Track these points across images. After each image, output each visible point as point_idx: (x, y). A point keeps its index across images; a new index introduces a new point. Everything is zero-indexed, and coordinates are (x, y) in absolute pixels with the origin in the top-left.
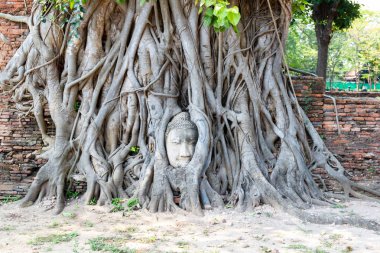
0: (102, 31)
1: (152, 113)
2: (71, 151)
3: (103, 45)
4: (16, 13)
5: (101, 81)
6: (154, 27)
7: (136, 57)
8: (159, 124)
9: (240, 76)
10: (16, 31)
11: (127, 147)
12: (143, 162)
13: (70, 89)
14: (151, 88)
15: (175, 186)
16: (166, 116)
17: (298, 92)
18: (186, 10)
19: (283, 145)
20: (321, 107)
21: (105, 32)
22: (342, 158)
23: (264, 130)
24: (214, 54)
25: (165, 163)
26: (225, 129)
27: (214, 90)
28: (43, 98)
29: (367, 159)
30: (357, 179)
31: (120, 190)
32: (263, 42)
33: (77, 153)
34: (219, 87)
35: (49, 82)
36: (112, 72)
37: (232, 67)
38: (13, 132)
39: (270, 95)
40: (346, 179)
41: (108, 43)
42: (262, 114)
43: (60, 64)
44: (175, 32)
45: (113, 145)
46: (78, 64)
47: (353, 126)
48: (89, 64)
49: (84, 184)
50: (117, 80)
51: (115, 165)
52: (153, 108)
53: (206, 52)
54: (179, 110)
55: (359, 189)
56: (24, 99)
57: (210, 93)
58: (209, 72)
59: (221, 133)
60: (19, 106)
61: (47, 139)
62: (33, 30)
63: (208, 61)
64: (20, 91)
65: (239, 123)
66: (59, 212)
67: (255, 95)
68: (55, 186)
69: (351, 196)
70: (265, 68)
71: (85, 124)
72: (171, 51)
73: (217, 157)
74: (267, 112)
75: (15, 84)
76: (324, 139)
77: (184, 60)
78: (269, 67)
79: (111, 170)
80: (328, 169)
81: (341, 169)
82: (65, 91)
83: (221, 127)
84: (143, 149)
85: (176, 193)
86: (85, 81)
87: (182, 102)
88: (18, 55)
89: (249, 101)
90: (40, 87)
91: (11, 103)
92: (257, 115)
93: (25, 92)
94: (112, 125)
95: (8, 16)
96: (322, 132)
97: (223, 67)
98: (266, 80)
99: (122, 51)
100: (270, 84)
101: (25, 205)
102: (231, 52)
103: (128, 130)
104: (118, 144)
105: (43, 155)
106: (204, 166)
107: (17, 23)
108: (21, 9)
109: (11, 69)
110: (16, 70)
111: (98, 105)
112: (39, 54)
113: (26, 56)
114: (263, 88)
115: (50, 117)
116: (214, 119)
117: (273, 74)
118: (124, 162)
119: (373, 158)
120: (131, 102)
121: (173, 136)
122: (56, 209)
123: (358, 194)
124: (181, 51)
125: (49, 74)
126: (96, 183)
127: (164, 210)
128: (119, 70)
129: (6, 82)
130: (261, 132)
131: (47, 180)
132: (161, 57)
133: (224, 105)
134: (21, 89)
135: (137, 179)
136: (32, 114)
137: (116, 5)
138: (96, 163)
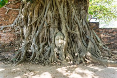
0: (38, 11)
1: (51, 32)
2: (29, 43)
5: (38, 24)
7: (47, 18)
8: (53, 35)
9: (76, 21)
10: (16, 13)
11: (45, 43)
12: (49, 46)
13: (29, 26)
14: (50, 25)
16: (55, 32)
25: (54, 46)
26: (72, 37)
31: (42, 55)
32: (82, 12)
35: (24, 26)
36: (40, 23)
37: (73, 19)
38: (15, 39)
39: (84, 27)
40: (109, 50)
41: (39, 15)
43: (27, 21)
44: (57, 10)
45: (41, 42)
46: (31, 20)
47: (109, 35)
48: (34, 20)
49: (32, 52)
51: (41, 47)
53: (66, 15)
54: (58, 31)
57: (67, 26)
58: (67, 21)
60: (16, 32)
61: (23, 41)
63: (67, 18)
64: (17, 29)
65: (76, 34)
67: (80, 26)
68: (23, 53)
71: (33, 36)
72: (56, 15)
74: (84, 32)
75: (16, 26)
77: (60, 17)
78: (84, 19)
79: (40, 49)
84: (49, 43)
86: (33, 24)
87: (60, 29)
88: (17, 19)
89: (79, 28)
90: (22, 27)
94: (40, 36)
95: (15, 9)
97: (71, 19)
98: (83, 23)
99: (43, 16)
102: (73, 14)
103: (45, 38)
105: (22, 45)
108: (18, 8)
109: (15, 23)
113: (18, 19)
115: (24, 35)
117: (85, 21)
120: (46, 30)
124: (59, 15)
125: (24, 23)
128: (42, 21)
129: (13, 26)
130: (82, 37)
131: (21, 52)
132: (53, 16)
133: (71, 30)
134: (17, 28)
135: (47, 51)
136: (19, 34)
137: (42, 4)
138: (35, 47)
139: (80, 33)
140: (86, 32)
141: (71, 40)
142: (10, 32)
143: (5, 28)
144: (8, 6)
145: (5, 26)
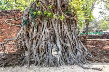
1: (48, 45)
2: (31, 54)
3: (37, 30)
4: (18, 24)
5: (37, 38)
6: (48, 26)
7: (45, 33)
8: (50, 47)
9: (68, 36)
10: (18, 28)
11: (44, 53)
12: (47, 56)
13: (30, 40)
14: (48, 39)
15: (54, 61)
16: (52, 45)
17: (81, 39)
18: (55, 22)
19: (78, 51)
20: (86, 42)
21: (38, 28)
22: (92, 53)
23: (73, 47)
24: (61, 32)
25: (52, 56)
26: (65, 48)
27: (62, 39)
28: (25, 43)
29: (97, 53)
30: (95, 58)
31: (42, 62)
32: (72, 28)
33: (32, 54)
34: (63, 39)
35: (26, 39)
36: (39, 37)
37: (66, 34)
38: (18, 50)
39: (74, 40)
40: (93, 58)
41: (38, 30)
42: (73, 44)
43: (28, 35)
44: (53, 27)
46: (32, 35)
47: (94, 46)
48: (34, 35)
49: (34, 61)
50: (41, 38)
51: (41, 56)
52: (49, 44)
53: (60, 31)
54: (54, 44)
55: (96, 60)
56: (21, 43)
57: (61, 40)
58: (61, 35)
59: (64, 49)
60: (19, 45)
61: (26, 52)
62: (22, 28)
63: (60, 33)
65: (68, 46)
66: (29, 68)
67: (71, 40)
68: (28, 62)
69: (94, 62)
70: (73, 34)
71: (34, 48)
72: (52, 31)
73: (63, 54)
74: (74, 44)
75: (18, 40)
76: (87, 49)
77: (55, 33)
78: (74, 34)
79: (40, 58)
80: (89, 56)
81: (92, 56)
82: (30, 41)
83: (64, 47)
84: (47, 53)
85: (54, 62)
86: (34, 38)
87: (55, 42)
88: (19, 33)
89: (70, 41)
90: (24, 40)
91: (18, 44)
92: (72, 44)
93: (21, 41)
94: (40, 48)
95: (16, 25)
96: (87, 47)
97: (64, 34)
98: (73, 37)
99: (41, 32)
100: (74, 37)
101: (21, 67)
102: (65, 31)
103: (43, 49)
104: (41, 52)
105: (25, 55)
106: (60, 56)
107: (18, 27)
110: (18, 37)
111: (37, 44)
112: (23, 33)
113: (21, 34)
114: (73, 38)
115: (26, 47)
116: (62, 46)
117: (75, 35)
118: (43, 56)
119: (99, 53)
120: (44, 43)
121: (53, 50)
122: (28, 68)
123: (96, 61)
124: (54, 31)
125: (26, 37)
126: (37, 61)
127: (52, 67)
128: (41, 36)
129: (16, 39)
130: (73, 48)
131: (26, 61)
132: (50, 33)
133: (64, 42)
134: (20, 41)
135: (46, 59)
136: (22, 46)
137: (40, 22)
138: (36, 56)
139: (71, 45)
140: (75, 43)
141: (64, 50)
142: (14, 44)
143: (9, 41)
144: (10, 22)
145: (9, 40)
